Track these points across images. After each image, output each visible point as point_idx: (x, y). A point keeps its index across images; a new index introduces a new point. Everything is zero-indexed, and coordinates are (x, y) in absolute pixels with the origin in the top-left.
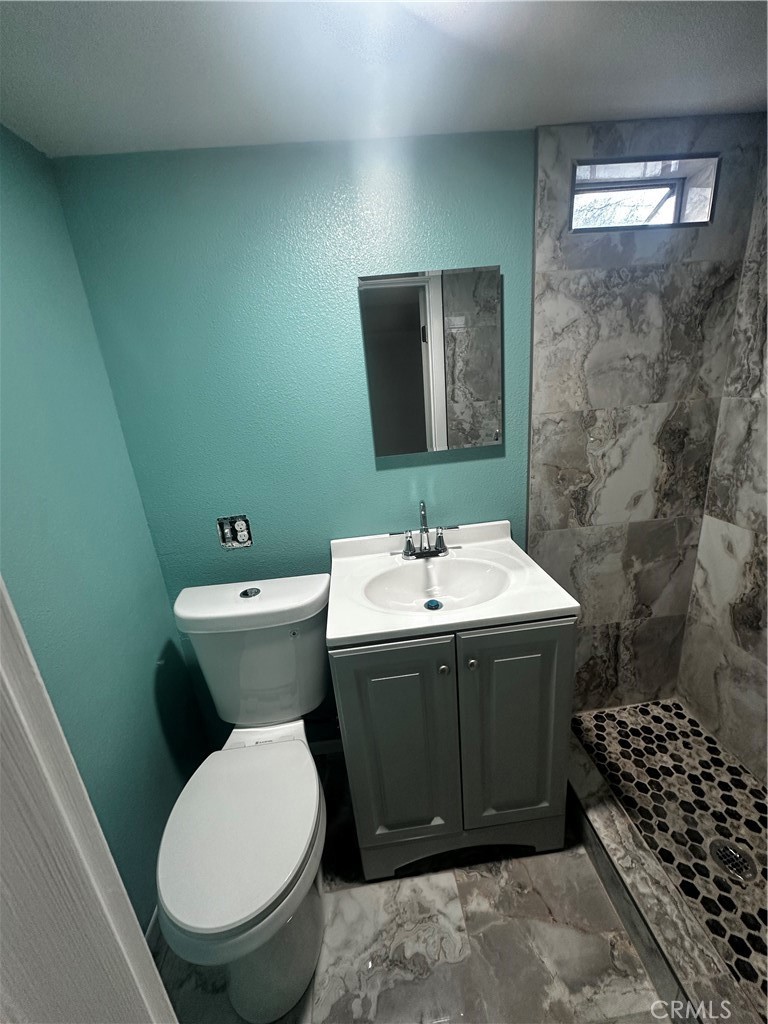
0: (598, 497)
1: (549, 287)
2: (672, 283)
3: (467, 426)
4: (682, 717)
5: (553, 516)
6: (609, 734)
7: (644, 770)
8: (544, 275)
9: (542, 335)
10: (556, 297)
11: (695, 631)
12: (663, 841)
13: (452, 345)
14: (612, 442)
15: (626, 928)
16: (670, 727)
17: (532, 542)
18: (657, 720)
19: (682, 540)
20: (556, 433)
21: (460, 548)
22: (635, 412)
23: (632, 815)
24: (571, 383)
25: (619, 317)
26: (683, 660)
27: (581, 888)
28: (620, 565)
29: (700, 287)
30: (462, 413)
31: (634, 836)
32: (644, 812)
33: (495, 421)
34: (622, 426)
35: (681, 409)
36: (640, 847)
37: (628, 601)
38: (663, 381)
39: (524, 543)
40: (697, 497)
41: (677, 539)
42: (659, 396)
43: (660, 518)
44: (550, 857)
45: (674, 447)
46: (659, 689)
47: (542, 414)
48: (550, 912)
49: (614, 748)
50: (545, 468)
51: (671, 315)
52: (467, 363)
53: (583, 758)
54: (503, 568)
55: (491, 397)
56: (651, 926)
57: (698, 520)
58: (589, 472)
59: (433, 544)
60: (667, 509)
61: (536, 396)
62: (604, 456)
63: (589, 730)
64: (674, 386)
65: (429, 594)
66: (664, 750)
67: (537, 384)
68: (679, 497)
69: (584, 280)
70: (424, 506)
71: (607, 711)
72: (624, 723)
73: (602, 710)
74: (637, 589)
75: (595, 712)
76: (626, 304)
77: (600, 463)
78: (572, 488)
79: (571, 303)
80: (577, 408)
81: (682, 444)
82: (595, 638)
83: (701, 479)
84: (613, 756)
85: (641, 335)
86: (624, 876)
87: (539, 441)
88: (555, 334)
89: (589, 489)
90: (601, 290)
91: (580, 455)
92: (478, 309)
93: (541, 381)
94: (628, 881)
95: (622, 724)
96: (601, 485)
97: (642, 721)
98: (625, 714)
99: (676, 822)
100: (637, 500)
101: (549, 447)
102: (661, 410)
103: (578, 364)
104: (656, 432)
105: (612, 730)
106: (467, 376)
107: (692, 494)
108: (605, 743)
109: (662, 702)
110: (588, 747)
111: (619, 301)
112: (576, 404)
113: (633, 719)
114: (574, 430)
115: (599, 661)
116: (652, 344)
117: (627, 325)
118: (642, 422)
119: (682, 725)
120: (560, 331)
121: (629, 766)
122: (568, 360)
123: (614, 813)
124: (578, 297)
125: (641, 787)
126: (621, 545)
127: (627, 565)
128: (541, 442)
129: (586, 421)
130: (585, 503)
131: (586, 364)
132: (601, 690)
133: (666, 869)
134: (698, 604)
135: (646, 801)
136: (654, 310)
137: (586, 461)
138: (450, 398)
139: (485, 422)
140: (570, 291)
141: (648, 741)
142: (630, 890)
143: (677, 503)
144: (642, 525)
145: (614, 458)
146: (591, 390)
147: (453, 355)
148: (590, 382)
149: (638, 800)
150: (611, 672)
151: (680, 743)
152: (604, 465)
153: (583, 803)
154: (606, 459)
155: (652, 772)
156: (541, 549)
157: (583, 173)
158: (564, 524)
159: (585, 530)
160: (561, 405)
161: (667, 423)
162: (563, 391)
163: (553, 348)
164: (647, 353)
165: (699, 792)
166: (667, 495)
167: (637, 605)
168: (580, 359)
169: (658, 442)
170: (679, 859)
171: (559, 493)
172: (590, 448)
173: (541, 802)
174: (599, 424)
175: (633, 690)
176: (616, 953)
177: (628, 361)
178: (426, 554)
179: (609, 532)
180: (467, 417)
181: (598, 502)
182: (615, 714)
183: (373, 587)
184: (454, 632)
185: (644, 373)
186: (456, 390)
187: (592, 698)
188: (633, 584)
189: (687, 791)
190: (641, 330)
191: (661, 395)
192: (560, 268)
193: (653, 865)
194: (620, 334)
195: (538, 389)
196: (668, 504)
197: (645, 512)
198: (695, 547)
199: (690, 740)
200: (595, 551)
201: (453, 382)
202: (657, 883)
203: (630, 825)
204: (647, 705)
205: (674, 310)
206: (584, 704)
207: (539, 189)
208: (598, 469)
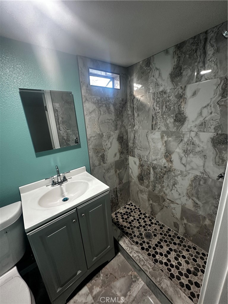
0: (107, 156)
1: (86, 100)
2: (115, 102)
3: (65, 138)
4: (132, 205)
5: (97, 163)
6: (119, 217)
7: (128, 223)
8: (85, 96)
9: (87, 113)
10: (89, 103)
11: (132, 184)
12: (135, 239)
13: (57, 113)
14: (108, 141)
15: (133, 268)
16: (131, 209)
17: (92, 171)
18: (128, 208)
19: (126, 163)
20: (94, 140)
21: (71, 178)
22: (112, 133)
23: (128, 237)
24: (96, 126)
25: (105, 109)
26: (130, 192)
27: (121, 265)
28: (114, 172)
29: (120, 104)
30: (63, 134)
31: (130, 242)
32: (131, 234)
33: (74, 136)
34: (110, 137)
35: (121, 132)
36: (132, 244)
37: (117, 181)
38: (116, 125)
39: (90, 172)
40: (127, 152)
41: (125, 163)
42: (116, 129)
43: (121, 158)
44: (112, 261)
45: (121, 141)
46: (127, 201)
47: (90, 135)
48: (116, 278)
49: (121, 220)
50: (93, 150)
51: (115, 109)
52: (63, 118)
53: (115, 227)
54: (86, 181)
55: (72, 129)
56: (138, 264)
57: (128, 158)
58: (104, 149)
59: (62, 179)
60: (122, 156)
61: (87, 130)
62: (107, 145)
63: (114, 218)
64: (119, 126)
65: (63, 196)
66: (131, 216)
67: (87, 127)
68: (124, 153)
69: (95, 99)
70: (57, 167)
71: (117, 211)
72: (122, 213)
73: (116, 212)
74: (119, 177)
75: (115, 213)
76: (106, 106)
77: (106, 147)
78: (100, 154)
79: (92, 105)
80: (98, 133)
81: (122, 140)
82: (112, 193)
83: (127, 148)
84: (121, 223)
85: (110, 114)
86: (130, 255)
87: (90, 142)
88: (90, 113)
89: (104, 154)
90: (100, 102)
91: (101, 145)
92: (64, 102)
93: (88, 126)
94: (131, 255)
95: (121, 213)
96: (107, 152)
97: (125, 210)
98: (121, 210)
99: (137, 234)
100: (115, 155)
101: (93, 143)
102: (117, 132)
103: (97, 121)
104: (117, 138)
105: (119, 216)
106: (63, 123)
107: (126, 152)
108: (118, 220)
109: (128, 204)
110: (115, 224)
111: (104, 105)
112: (98, 131)
113: (123, 211)
114: (99, 138)
115: (113, 199)
116: (113, 117)
117: (107, 111)
118: (114, 136)
119: (133, 207)
120: (91, 112)
121: (125, 224)
122: (94, 120)
123: (125, 239)
124: (94, 103)
125: (129, 228)
126: (114, 167)
127: (116, 172)
128: (91, 143)
129: (101, 136)
130: (104, 158)
131: (99, 121)
132: (115, 206)
133: (138, 246)
134: (131, 177)
135: (130, 231)
136: (112, 108)
137: (103, 147)
138: (59, 129)
139: (71, 136)
140: (92, 101)
141: (127, 215)
142: (132, 257)
143: (124, 154)
144: (118, 161)
145: (109, 145)
146: (101, 128)
147: (58, 116)
148: (100, 126)
149: (128, 232)
150: (117, 200)
151: (133, 212)
152: (107, 147)
153: (117, 240)
154: (107, 146)
155: (130, 223)
156: (95, 173)
157: (91, 71)
158: (100, 164)
159: (105, 165)
160: (94, 132)
161: (119, 135)
162: (94, 128)
163: (90, 116)
164: (112, 118)
165: (139, 223)
166: (121, 153)
167: (119, 181)
168: (97, 120)
169: (118, 140)
170: (139, 242)
171: (97, 156)
172: (103, 143)
173: (108, 246)
174: (104, 136)
175: (122, 203)
176: (132, 277)
177: (108, 120)
178: (60, 183)
179: (111, 164)
180: (65, 135)
181: (107, 157)
182: (119, 211)
183: (42, 201)
184: (76, 208)
185: (112, 123)
186: (60, 127)
187: (113, 209)
188: (118, 176)
189: (137, 224)
190: (110, 113)
191: (117, 129)
192: (89, 95)
193: (135, 247)
194: (106, 114)
195: (88, 128)
196: (122, 155)
197: (117, 158)
198: (129, 164)
199: (135, 211)
200: (108, 170)
201: (59, 124)
202: (137, 252)
203: (129, 240)
204: (125, 206)
205: (116, 108)
206: (112, 212)
207: (80, 73)
208: (106, 148)
